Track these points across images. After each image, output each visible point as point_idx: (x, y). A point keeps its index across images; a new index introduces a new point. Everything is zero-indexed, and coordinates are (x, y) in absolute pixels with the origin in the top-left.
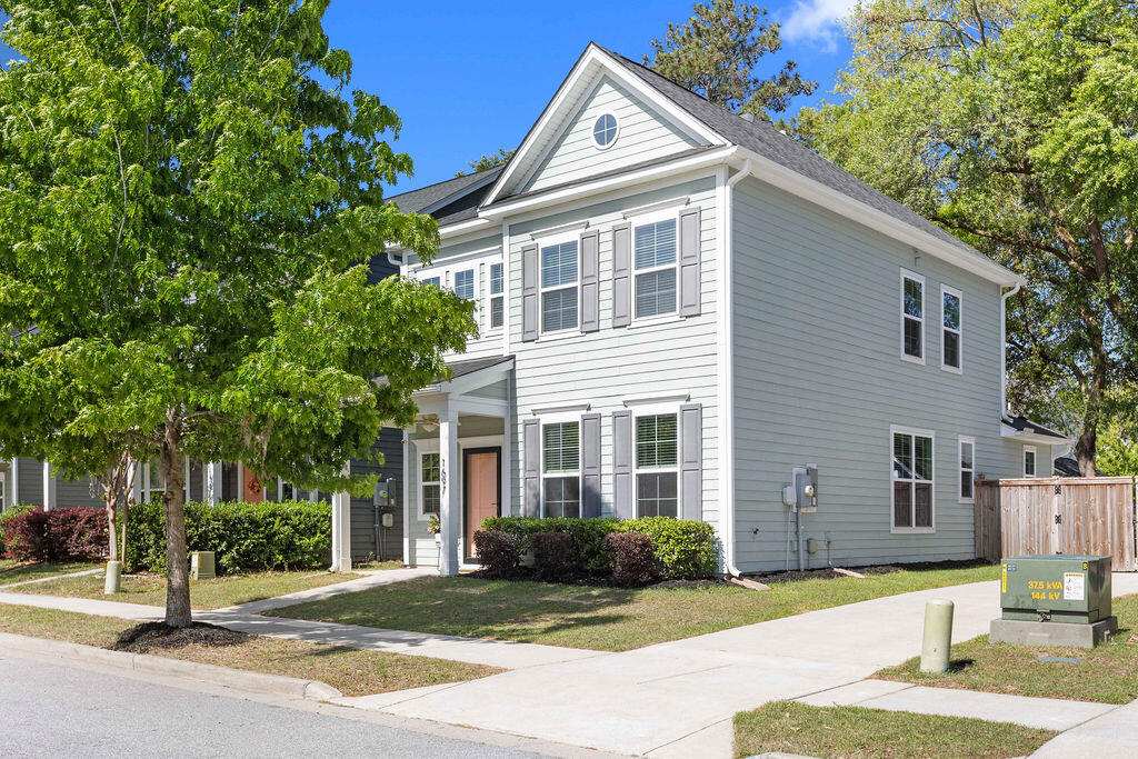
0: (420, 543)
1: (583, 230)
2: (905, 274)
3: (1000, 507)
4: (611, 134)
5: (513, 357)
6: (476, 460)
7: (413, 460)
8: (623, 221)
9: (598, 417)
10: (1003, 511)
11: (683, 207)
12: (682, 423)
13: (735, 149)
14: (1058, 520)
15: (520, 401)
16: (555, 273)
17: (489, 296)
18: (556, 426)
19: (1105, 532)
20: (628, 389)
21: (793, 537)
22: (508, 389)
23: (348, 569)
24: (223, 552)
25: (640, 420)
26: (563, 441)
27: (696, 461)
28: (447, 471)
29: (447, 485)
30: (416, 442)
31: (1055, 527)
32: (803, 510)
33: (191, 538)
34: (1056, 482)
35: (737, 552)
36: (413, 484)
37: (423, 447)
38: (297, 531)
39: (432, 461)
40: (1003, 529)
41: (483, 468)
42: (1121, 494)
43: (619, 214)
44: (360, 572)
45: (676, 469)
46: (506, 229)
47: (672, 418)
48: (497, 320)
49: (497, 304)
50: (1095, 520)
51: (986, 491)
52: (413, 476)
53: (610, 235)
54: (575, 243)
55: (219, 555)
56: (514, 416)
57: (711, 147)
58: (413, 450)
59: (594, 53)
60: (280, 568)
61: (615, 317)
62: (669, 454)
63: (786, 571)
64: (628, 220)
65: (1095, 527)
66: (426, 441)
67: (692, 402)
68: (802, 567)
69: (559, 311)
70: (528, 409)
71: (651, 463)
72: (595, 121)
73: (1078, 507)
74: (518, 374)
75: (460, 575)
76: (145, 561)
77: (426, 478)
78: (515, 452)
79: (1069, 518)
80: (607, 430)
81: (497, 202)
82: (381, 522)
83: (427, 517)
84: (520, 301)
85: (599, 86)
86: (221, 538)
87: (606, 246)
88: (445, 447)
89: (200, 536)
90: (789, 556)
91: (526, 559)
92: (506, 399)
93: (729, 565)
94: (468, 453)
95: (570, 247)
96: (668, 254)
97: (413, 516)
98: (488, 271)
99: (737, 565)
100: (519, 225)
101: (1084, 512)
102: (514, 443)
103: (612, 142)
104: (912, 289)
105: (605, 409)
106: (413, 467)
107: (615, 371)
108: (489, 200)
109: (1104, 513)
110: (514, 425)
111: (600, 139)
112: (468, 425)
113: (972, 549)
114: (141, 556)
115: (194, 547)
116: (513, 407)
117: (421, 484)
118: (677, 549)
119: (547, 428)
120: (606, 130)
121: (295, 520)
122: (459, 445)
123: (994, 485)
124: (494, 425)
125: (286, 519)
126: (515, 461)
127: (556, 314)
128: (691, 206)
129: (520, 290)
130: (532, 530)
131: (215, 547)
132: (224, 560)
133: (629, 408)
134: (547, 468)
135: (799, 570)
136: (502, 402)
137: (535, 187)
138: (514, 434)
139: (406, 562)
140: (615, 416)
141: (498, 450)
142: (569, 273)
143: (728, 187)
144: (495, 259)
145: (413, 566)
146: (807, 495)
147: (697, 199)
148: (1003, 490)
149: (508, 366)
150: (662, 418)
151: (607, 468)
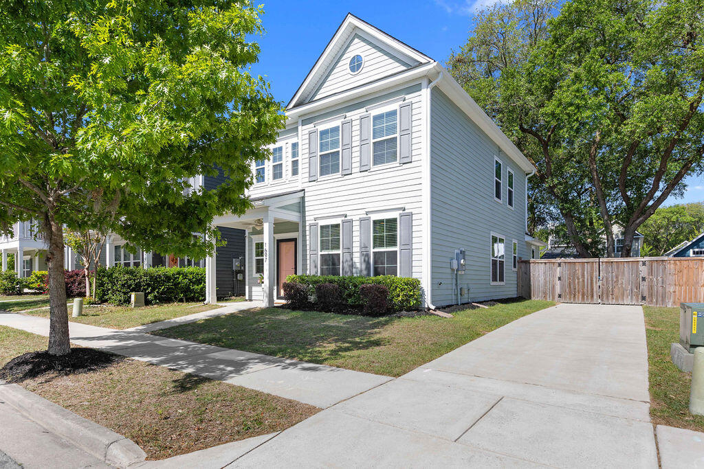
0: (254, 289)
1: (343, 120)
2: (496, 158)
3: (530, 274)
4: (359, 66)
5: (304, 190)
6: (283, 245)
7: (250, 245)
8: (366, 113)
9: (351, 221)
10: (532, 275)
11: (401, 103)
12: (400, 223)
13: (435, 64)
14: (560, 279)
15: (307, 214)
16: (327, 145)
17: (290, 159)
18: (327, 226)
19: (584, 285)
20: (370, 205)
21: (454, 287)
22: (301, 207)
23: (215, 302)
24: (149, 293)
25: (375, 222)
26: (331, 234)
27: (408, 245)
28: (268, 249)
29: (268, 257)
30: (252, 237)
31: (558, 282)
32: (460, 272)
33: (131, 285)
34: (559, 261)
35: (433, 296)
36: (250, 258)
37: (256, 239)
38: (191, 282)
39: (260, 246)
40: (532, 284)
41: (287, 249)
42: (592, 267)
43: (363, 110)
44: (220, 304)
45: (397, 249)
46: (300, 122)
47: (395, 220)
48: (295, 172)
49: (295, 163)
50: (578, 279)
51: (523, 266)
52: (250, 254)
53: (358, 122)
54: (339, 127)
55: (146, 295)
56: (304, 221)
57: (421, 64)
58: (251, 240)
59: (351, 20)
60: (181, 301)
61: (361, 166)
62: (392, 241)
63: (452, 305)
64: (369, 112)
65: (578, 282)
66: (257, 236)
67: (406, 211)
68: (459, 303)
69: (329, 164)
70: (312, 218)
71: (381, 245)
72: (350, 59)
73: (570, 273)
74: (306, 199)
75: (275, 307)
76: (106, 297)
77: (257, 255)
78: (304, 241)
79: (566, 277)
80: (356, 228)
81: (295, 106)
82: (237, 277)
83: (258, 275)
84: (307, 160)
85: (353, 40)
86: (149, 285)
87: (356, 128)
88: (267, 238)
89: (136, 284)
90: (454, 297)
91: (312, 298)
92: (300, 212)
93: (428, 302)
94: (279, 242)
95: (336, 130)
96: (392, 129)
97: (250, 275)
98: (290, 146)
99: (433, 303)
100: (307, 119)
101: (573, 275)
102: (304, 236)
103: (360, 70)
104: (499, 166)
105: (355, 216)
106: (250, 250)
107: (361, 196)
108: (291, 105)
109: (583, 276)
110: (304, 226)
111: (353, 69)
112: (279, 226)
113: (516, 292)
114: (104, 295)
115: (133, 290)
116: (304, 217)
117: (255, 258)
118: (401, 294)
119: (322, 227)
120: (356, 64)
121: (191, 277)
122: (274, 238)
123: (527, 263)
124: (293, 227)
125: (185, 276)
126: (304, 245)
127: (328, 166)
128: (406, 101)
129: (308, 155)
130: (315, 282)
131: (145, 290)
132: (149, 297)
133: (369, 216)
134: (322, 249)
135: (458, 305)
136: (298, 214)
137: (316, 99)
138: (304, 231)
139: (247, 298)
140: (361, 220)
141: (295, 240)
142: (335, 143)
143: (429, 89)
144: (294, 140)
145: (251, 300)
146: (462, 265)
147: (410, 97)
148: (532, 265)
149: (301, 194)
150: (388, 221)
151: (356, 248)
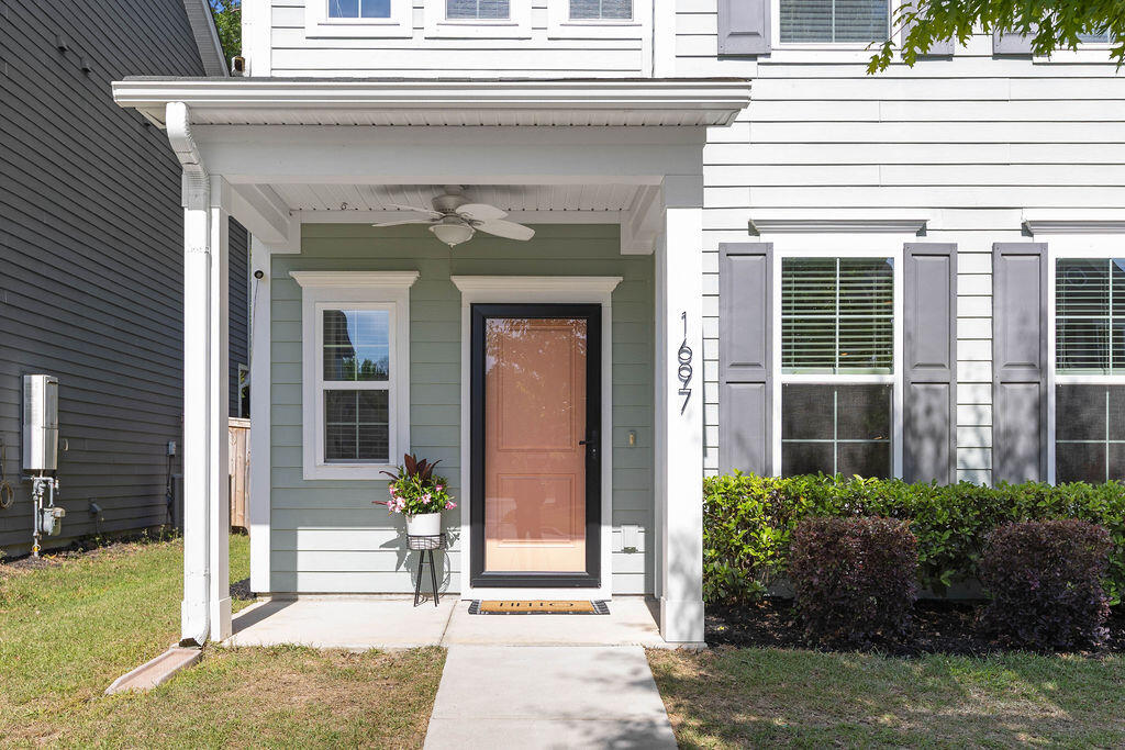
6: (514, 333)
7: (286, 323)
9: (948, 254)
18: (818, 265)
36: (287, 383)
58: (294, 296)
71: (1095, 361)
77: (336, 377)
80: (972, 283)
94: (487, 313)
105: (972, 235)
106: (285, 343)
117: (318, 387)
140: (998, 253)
141: (589, 313)
151: (974, 368)
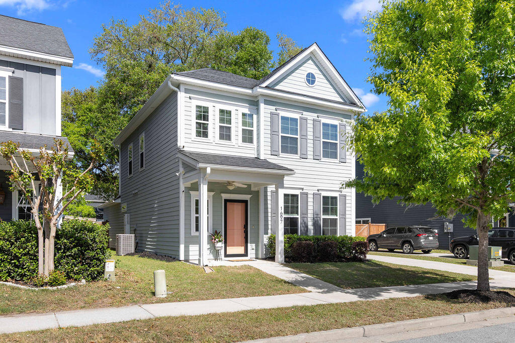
0: (191, 247)
1: (300, 115)
5: (266, 160)
6: (232, 205)
7: (187, 202)
8: (317, 118)
11: (340, 122)
12: (340, 201)
16: (287, 129)
17: (241, 127)
20: (320, 185)
25: (324, 197)
26: (291, 202)
27: (344, 215)
36: (188, 215)
37: (195, 195)
43: (315, 115)
45: (337, 217)
46: (263, 100)
47: (336, 198)
52: (187, 210)
53: (312, 122)
54: (297, 119)
57: (358, 106)
58: (188, 196)
59: (314, 47)
61: (314, 155)
62: (334, 212)
64: (320, 119)
67: (343, 193)
71: (328, 214)
72: (307, 73)
78: (266, 204)
80: (310, 200)
81: (267, 87)
84: (269, 136)
85: (308, 60)
87: (310, 126)
94: (227, 201)
95: (295, 120)
96: (335, 137)
97: (188, 233)
100: (269, 101)
102: (266, 200)
103: (314, 85)
106: (187, 206)
108: (264, 85)
111: (309, 81)
117: (195, 216)
119: (285, 195)
120: (311, 79)
122: (223, 197)
127: (288, 147)
128: (343, 122)
129: (269, 131)
133: (320, 192)
134: (285, 213)
137: (277, 87)
138: (266, 196)
139: (183, 258)
141: (246, 202)
142: (294, 131)
145: (187, 260)
147: (345, 121)
150: (332, 198)
151: (310, 215)
